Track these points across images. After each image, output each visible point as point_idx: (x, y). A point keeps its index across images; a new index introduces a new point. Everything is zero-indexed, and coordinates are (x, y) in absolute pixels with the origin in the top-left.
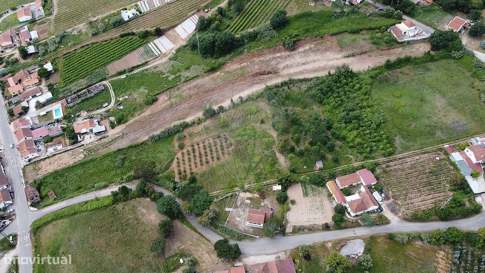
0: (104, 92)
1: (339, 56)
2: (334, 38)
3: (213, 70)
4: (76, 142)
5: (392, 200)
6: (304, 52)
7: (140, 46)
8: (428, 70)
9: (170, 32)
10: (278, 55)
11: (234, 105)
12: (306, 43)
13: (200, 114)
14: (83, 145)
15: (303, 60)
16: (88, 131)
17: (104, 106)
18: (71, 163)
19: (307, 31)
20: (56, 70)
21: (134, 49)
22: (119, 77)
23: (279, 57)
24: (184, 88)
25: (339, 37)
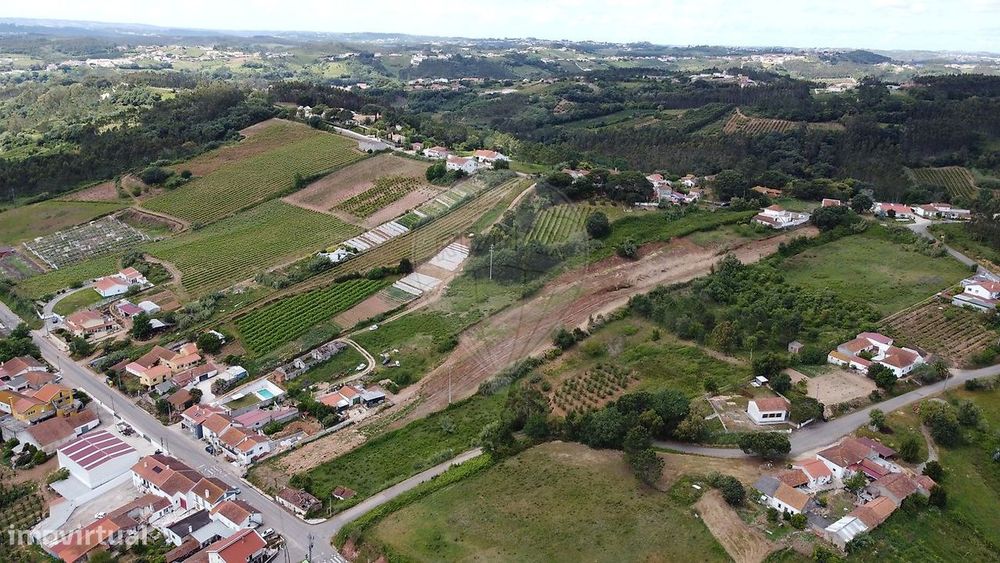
0: (349, 352)
1: (708, 255)
2: (685, 239)
3: (527, 296)
4: (336, 421)
5: (930, 354)
6: (654, 259)
7: (380, 288)
8: (837, 249)
9: (422, 267)
10: (619, 267)
11: (596, 328)
12: (650, 250)
13: (549, 347)
14: (353, 423)
15: (661, 267)
16: (351, 404)
17: (359, 368)
18: (347, 448)
19: (643, 236)
20: (229, 339)
21: (372, 294)
22: (364, 330)
23: (623, 269)
24: (496, 322)
25: (691, 237)
